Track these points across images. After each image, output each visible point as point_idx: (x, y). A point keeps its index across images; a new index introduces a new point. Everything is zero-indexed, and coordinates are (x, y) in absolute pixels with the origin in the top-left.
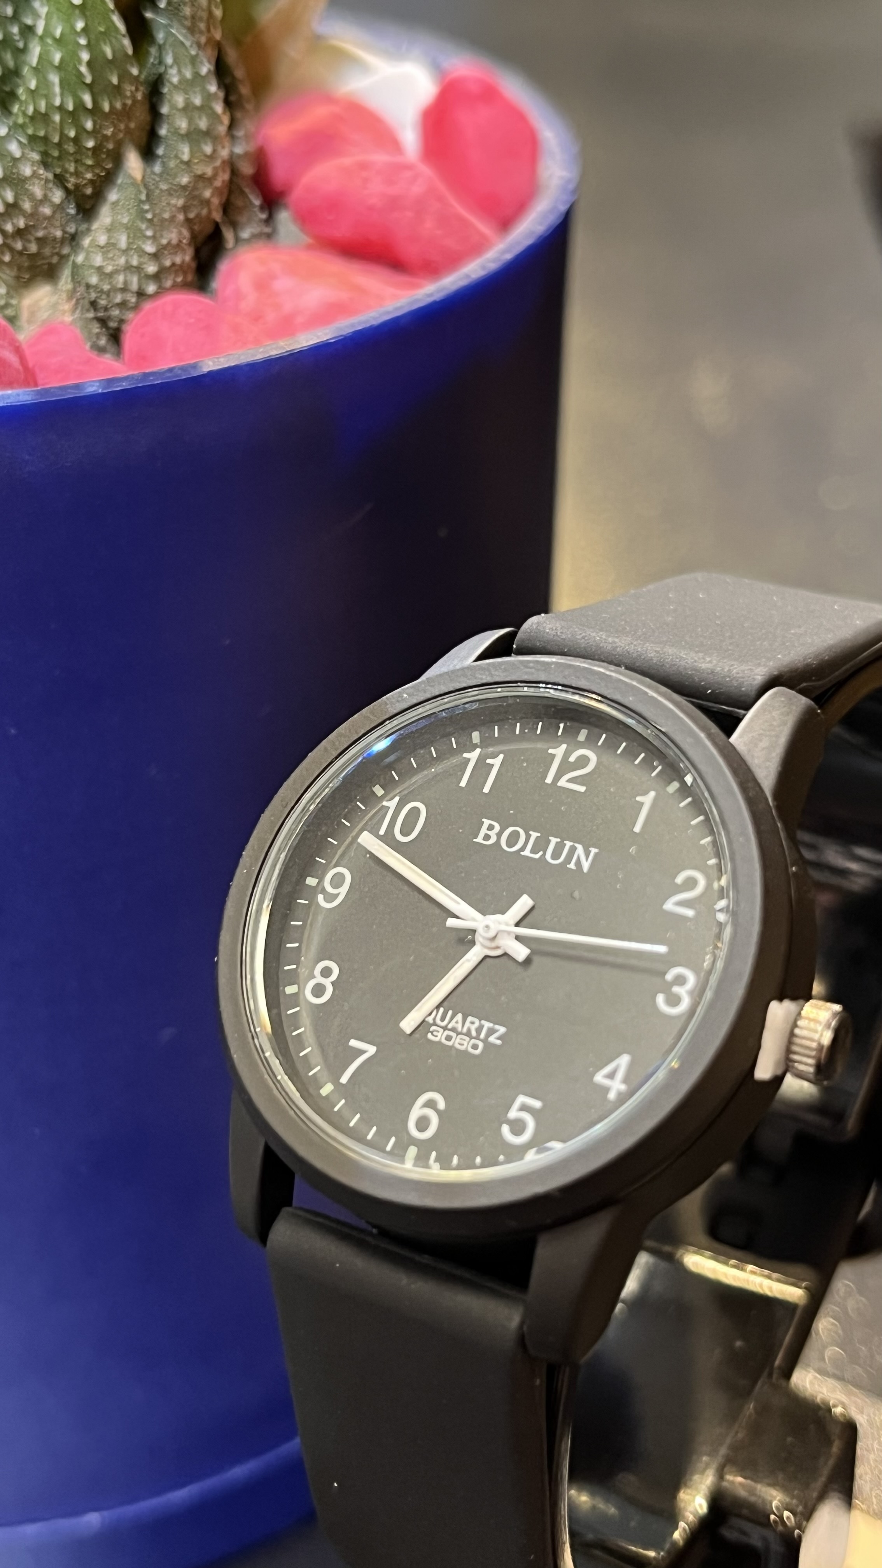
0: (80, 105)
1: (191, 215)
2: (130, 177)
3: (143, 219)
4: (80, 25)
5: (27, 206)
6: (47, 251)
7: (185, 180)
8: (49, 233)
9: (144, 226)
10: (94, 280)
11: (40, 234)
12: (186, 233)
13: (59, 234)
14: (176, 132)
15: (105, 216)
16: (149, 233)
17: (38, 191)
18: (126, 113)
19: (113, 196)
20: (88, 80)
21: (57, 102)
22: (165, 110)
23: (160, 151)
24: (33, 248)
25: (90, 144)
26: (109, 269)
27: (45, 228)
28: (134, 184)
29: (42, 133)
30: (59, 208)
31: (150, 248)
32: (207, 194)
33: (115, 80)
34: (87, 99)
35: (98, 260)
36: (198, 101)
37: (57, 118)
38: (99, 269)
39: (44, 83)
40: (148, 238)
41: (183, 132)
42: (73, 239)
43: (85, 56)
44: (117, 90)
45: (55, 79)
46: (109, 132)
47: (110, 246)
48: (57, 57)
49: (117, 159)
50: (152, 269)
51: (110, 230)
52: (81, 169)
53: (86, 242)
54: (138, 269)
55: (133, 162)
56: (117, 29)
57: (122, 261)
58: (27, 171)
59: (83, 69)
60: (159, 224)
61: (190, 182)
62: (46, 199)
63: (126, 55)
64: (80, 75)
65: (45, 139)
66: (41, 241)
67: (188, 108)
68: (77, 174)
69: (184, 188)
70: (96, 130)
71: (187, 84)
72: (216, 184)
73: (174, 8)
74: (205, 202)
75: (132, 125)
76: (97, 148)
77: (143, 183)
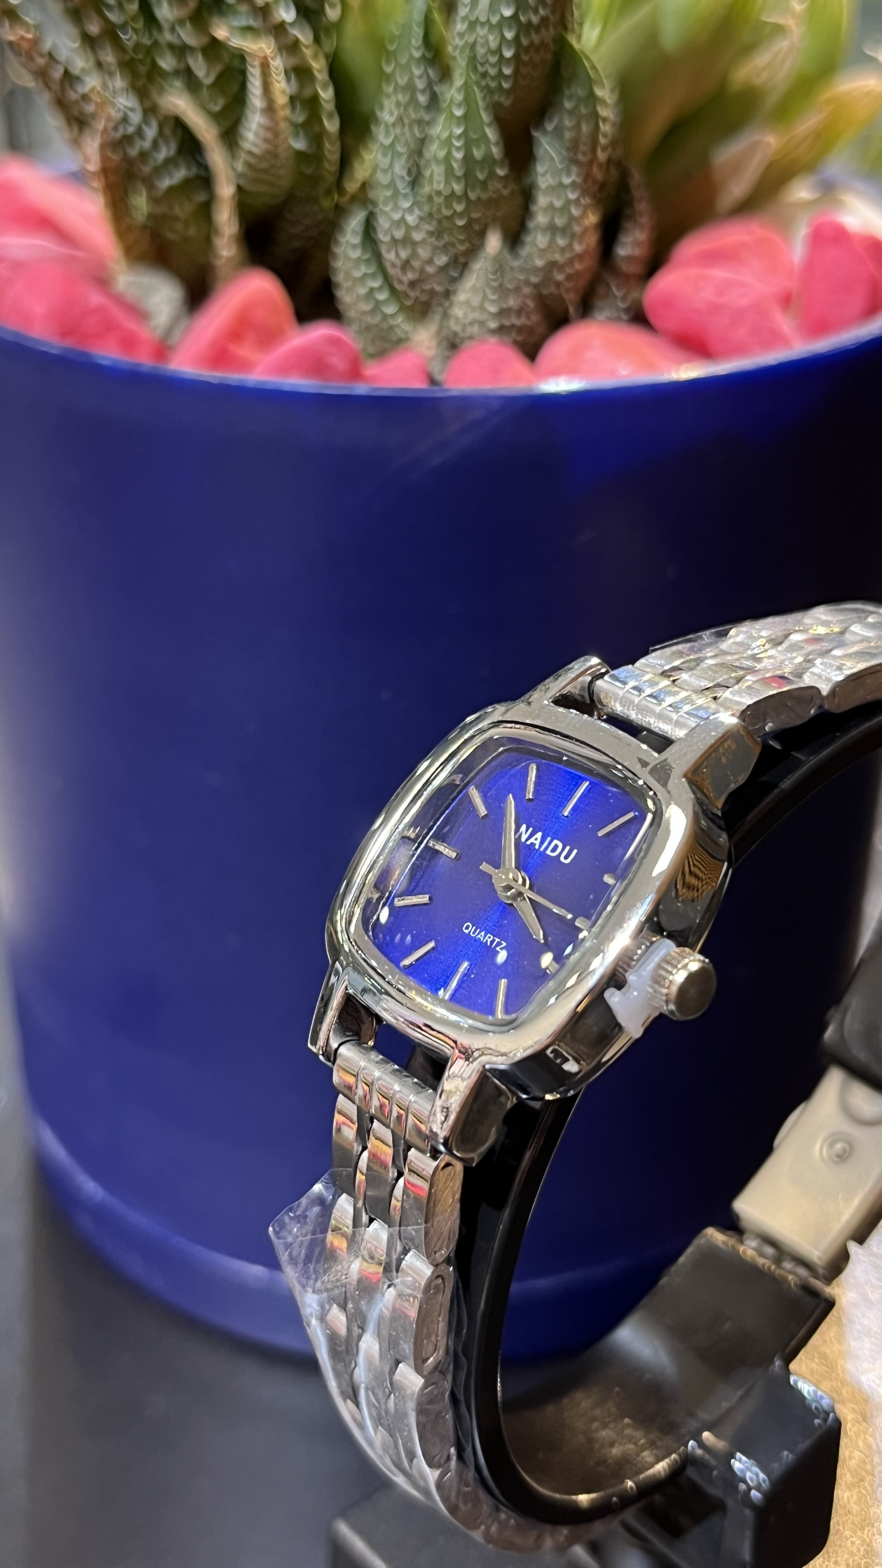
0: (453, 192)
1: (545, 292)
2: (489, 252)
3: (492, 286)
4: (459, 131)
5: (416, 264)
6: (429, 300)
7: (539, 263)
8: (433, 287)
9: (490, 291)
10: (455, 328)
11: (427, 287)
12: (532, 303)
13: (438, 288)
14: (539, 226)
15: (469, 280)
16: (493, 297)
17: (424, 253)
18: (493, 203)
19: (475, 265)
20: (460, 173)
21: (439, 188)
22: (533, 208)
23: (523, 241)
24: (424, 298)
25: (461, 223)
26: (466, 321)
27: (431, 283)
28: (489, 257)
29: (431, 211)
30: (441, 269)
31: (493, 309)
32: (560, 277)
33: (481, 176)
34: (459, 189)
35: (460, 313)
36: (558, 204)
37: (438, 200)
38: (461, 319)
40: (492, 301)
41: (544, 225)
42: (448, 294)
43: (459, 155)
44: (484, 184)
46: (475, 215)
47: (468, 304)
48: (441, 155)
49: (483, 237)
50: (493, 325)
51: (471, 291)
52: (456, 242)
53: (455, 299)
54: (482, 323)
55: (494, 242)
56: (490, 139)
57: (471, 316)
58: (417, 236)
59: (455, 165)
60: (502, 291)
61: (545, 266)
62: (430, 262)
63: (494, 158)
64: (454, 169)
65: (433, 216)
66: (429, 292)
67: (551, 207)
68: (454, 245)
69: (540, 269)
70: (467, 211)
71: (551, 189)
72: (569, 271)
73: (559, 131)
74: (558, 284)
75: (499, 214)
76: (467, 227)
77: (496, 259)
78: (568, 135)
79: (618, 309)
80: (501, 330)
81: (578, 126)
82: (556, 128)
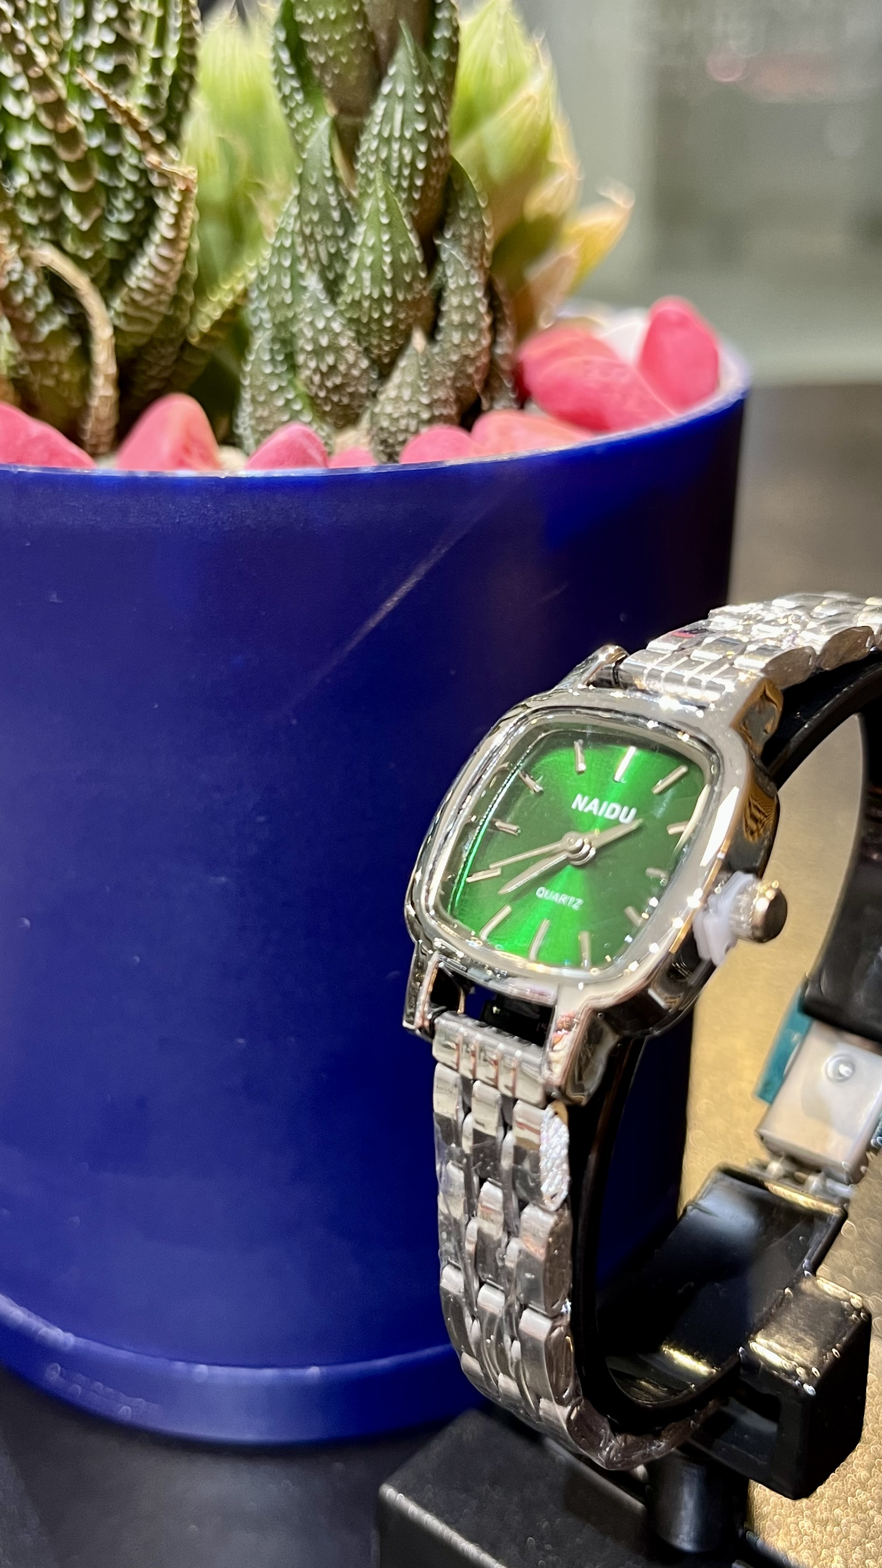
0: (383, 295)
1: (458, 385)
2: (415, 350)
3: (422, 379)
4: (386, 237)
5: (342, 368)
6: (355, 403)
7: (455, 358)
8: (357, 390)
9: (421, 384)
10: (385, 424)
11: (350, 390)
12: (452, 395)
13: (363, 390)
14: (451, 324)
15: (396, 377)
16: (425, 389)
17: (350, 357)
18: (415, 304)
19: (402, 363)
20: (389, 276)
21: (367, 292)
22: (444, 308)
23: (439, 337)
24: (345, 400)
25: (388, 324)
26: (396, 415)
27: (355, 386)
28: (417, 354)
29: (355, 316)
30: (365, 371)
31: (425, 400)
32: (471, 370)
33: (408, 279)
34: (388, 291)
35: (389, 409)
36: (467, 302)
37: (366, 304)
38: (390, 415)
39: (359, 279)
40: (424, 393)
41: (456, 323)
42: (374, 395)
43: (388, 259)
44: (409, 286)
45: (366, 275)
46: (402, 316)
47: (398, 399)
48: (369, 260)
49: (408, 337)
50: (425, 415)
51: (400, 387)
52: (382, 343)
53: (382, 397)
54: (416, 415)
55: (418, 340)
56: (412, 244)
57: (405, 409)
58: (344, 342)
59: (386, 269)
60: (434, 385)
61: (459, 360)
62: (354, 365)
63: (417, 262)
64: (383, 272)
65: (358, 321)
66: (352, 395)
67: (461, 307)
68: (379, 347)
69: (455, 363)
70: (393, 314)
71: (461, 290)
72: (478, 364)
73: (457, 238)
74: (469, 377)
75: (419, 314)
76: (393, 328)
77: (424, 354)
78: (465, 242)
79: (510, 399)
80: (431, 421)
81: (471, 234)
82: (454, 235)
